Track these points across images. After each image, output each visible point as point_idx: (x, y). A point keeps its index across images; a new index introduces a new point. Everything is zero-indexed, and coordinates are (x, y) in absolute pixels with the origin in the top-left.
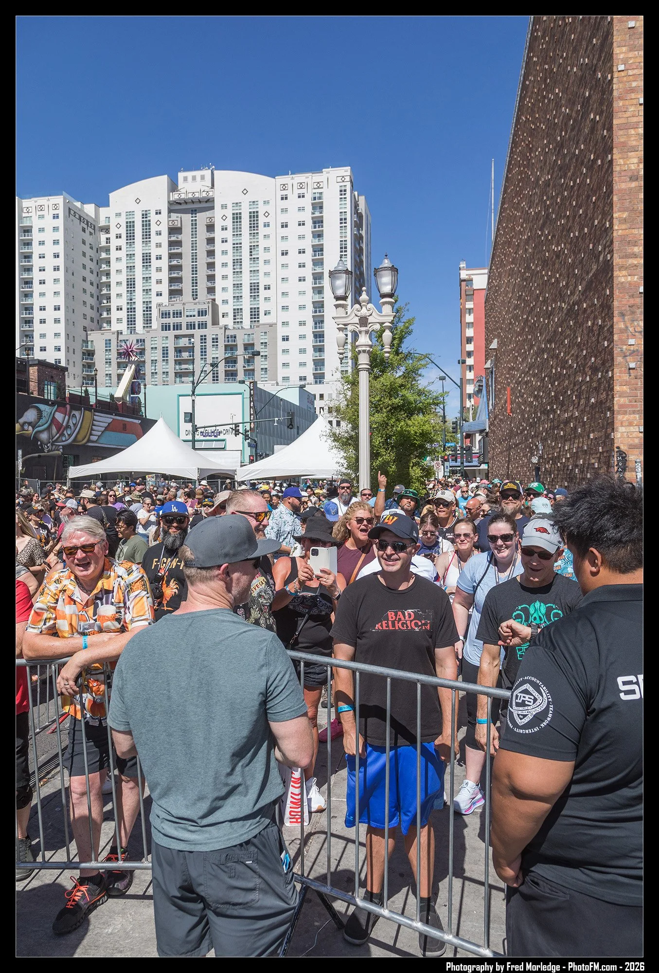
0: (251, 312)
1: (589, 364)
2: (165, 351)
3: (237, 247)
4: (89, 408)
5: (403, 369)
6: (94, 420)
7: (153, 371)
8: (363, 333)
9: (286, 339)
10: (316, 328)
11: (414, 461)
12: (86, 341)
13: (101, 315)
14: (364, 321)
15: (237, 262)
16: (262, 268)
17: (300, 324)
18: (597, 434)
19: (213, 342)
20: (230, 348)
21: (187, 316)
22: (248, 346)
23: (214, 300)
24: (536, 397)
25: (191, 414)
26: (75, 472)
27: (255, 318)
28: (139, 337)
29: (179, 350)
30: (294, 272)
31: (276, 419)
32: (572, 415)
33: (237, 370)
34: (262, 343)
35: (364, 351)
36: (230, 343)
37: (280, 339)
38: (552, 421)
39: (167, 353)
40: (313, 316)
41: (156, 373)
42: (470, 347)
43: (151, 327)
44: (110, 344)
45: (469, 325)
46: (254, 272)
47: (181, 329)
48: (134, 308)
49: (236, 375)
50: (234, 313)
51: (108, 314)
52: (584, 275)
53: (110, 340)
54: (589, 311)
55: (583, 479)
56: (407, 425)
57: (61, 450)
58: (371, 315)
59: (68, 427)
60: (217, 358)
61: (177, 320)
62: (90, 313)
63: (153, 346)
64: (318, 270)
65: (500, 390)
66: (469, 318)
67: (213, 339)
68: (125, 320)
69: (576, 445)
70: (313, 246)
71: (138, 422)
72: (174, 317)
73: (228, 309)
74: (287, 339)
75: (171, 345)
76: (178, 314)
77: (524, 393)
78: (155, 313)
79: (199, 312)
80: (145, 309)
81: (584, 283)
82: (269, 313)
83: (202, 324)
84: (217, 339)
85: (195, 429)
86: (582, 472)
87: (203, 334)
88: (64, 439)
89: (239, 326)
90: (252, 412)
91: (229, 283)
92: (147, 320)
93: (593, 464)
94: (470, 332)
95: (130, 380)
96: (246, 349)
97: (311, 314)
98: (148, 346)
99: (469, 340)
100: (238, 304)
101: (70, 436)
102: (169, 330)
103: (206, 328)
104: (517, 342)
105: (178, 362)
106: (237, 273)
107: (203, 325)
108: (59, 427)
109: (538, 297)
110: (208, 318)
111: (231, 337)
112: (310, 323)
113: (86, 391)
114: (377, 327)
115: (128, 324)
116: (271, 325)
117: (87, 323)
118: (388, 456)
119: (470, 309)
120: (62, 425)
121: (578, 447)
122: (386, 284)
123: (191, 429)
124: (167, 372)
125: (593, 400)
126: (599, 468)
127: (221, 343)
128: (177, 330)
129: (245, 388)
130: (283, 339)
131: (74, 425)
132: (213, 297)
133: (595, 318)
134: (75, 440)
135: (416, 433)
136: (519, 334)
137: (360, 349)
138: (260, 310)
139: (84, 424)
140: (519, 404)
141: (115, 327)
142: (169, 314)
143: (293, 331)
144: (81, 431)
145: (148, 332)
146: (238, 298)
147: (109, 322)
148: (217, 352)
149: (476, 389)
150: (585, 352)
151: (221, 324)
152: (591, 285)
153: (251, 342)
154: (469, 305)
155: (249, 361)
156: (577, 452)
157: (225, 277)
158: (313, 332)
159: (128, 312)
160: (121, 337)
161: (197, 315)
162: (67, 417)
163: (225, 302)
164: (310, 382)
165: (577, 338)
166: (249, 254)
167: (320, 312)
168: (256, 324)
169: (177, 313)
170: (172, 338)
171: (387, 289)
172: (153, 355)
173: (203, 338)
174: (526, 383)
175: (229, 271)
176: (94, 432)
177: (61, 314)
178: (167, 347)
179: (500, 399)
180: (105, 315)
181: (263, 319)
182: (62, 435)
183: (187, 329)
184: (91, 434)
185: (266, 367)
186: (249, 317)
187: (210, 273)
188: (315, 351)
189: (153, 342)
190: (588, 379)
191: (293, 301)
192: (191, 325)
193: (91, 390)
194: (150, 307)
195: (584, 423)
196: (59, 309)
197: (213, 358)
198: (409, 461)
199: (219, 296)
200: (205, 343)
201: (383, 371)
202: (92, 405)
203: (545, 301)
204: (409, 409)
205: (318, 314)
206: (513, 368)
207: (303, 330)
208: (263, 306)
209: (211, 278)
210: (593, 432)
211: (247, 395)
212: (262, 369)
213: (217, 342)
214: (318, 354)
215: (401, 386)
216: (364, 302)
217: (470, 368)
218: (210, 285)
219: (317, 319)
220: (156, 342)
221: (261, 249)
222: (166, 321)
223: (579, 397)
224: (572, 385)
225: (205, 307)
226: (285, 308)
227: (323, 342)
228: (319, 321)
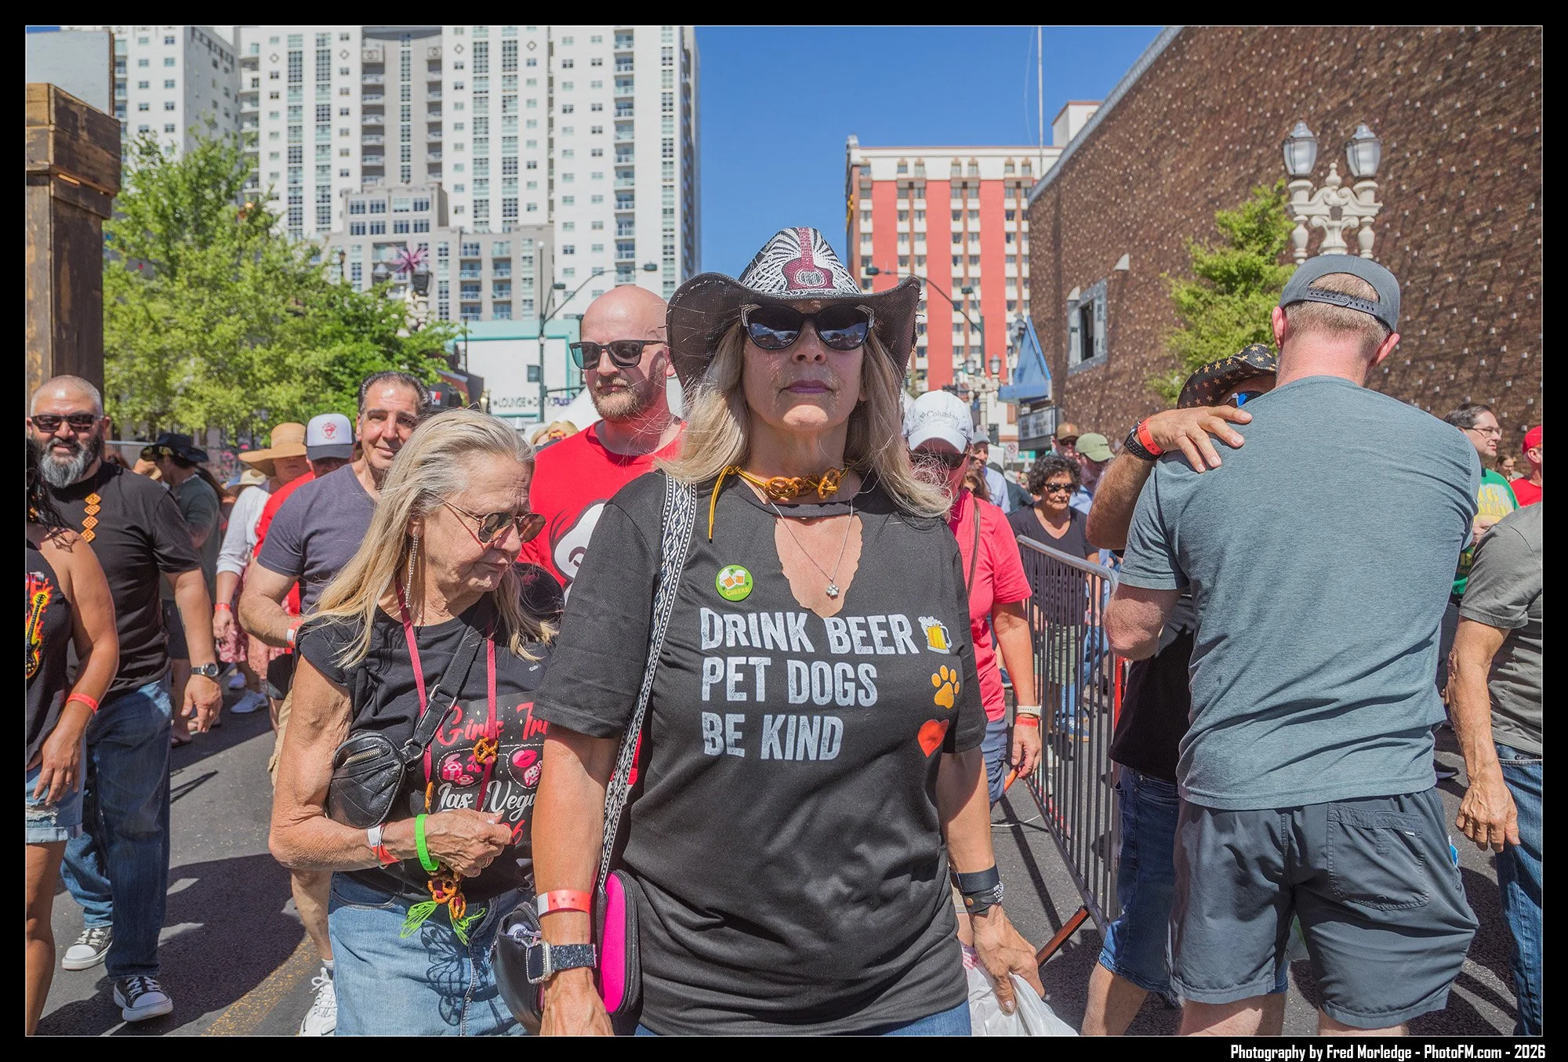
0: (504, 205)
2: (356, 270)
3: (481, 97)
8: (1335, 230)
9: (569, 251)
10: (620, 233)
15: (481, 123)
16: (523, 133)
17: (594, 227)
19: (440, 255)
20: (470, 265)
21: (395, 211)
22: (502, 263)
23: (440, 184)
27: (510, 216)
30: (583, 142)
33: (480, 303)
34: (526, 258)
36: (469, 257)
37: (559, 251)
39: (357, 273)
40: (617, 215)
43: (330, 228)
46: (510, 139)
47: (384, 233)
48: (301, 197)
49: (480, 310)
50: (475, 206)
58: (1346, 204)
60: (448, 282)
61: (378, 217)
64: (625, 138)
66: (866, 226)
67: (440, 250)
70: (616, 100)
72: (372, 213)
73: (466, 199)
74: (572, 252)
75: (366, 258)
76: (378, 207)
78: (337, 205)
79: (416, 204)
80: (320, 198)
82: (535, 208)
83: (420, 224)
84: (447, 249)
87: (423, 241)
89: (484, 228)
91: (467, 157)
92: (324, 218)
94: (866, 249)
96: (496, 267)
97: (613, 211)
100: (481, 191)
102: (364, 233)
103: (427, 231)
106: (481, 141)
107: (422, 227)
110: (431, 215)
111: (471, 247)
112: (611, 225)
115: (290, 225)
116: (540, 228)
119: (866, 212)
122: (1367, 162)
127: (455, 257)
128: (378, 233)
130: (566, 252)
132: (438, 180)
138: (520, 202)
142: (364, 207)
143: (583, 238)
145: (325, 237)
146: (481, 182)
148: (446, 272)
151: (452, 225)
153: (505, 255)
155: (502, 285)
157: (459, 147)
158: (617, 241)
159: (290, 203)
161: (411, 207)
163: (459, 188)
166: (500, 109)
167: (627, 207)
168: (513, 225)
169: (377, 205)
170: (368, 249)
171: (1368, 169)
173: (423, 247)
175: (467, 136)
178: (357, 262)
181: (524, 218)
183: (396, 232)
185: (531, 297)
186: (501, 213)
187: (434, 139)
188: (619, 271)
189: (335, 255)
191: (584, 188)
192: (401, 225)
194: (329, 196)
197: (440, 282)
199: (449, 178)
205: (624, 210)
207: (598, 237)
208: (524, 197)
209: (435, 148)
212: (525, 301)
213: (447, 255)
216: (1335, 184)
218: (432, 159)
219: (622, 219)
221: (521, 101)
222: (358, 218)
225: (425, 196)
226: (568, 200)
227: (633, 256)
228: (626, 222)
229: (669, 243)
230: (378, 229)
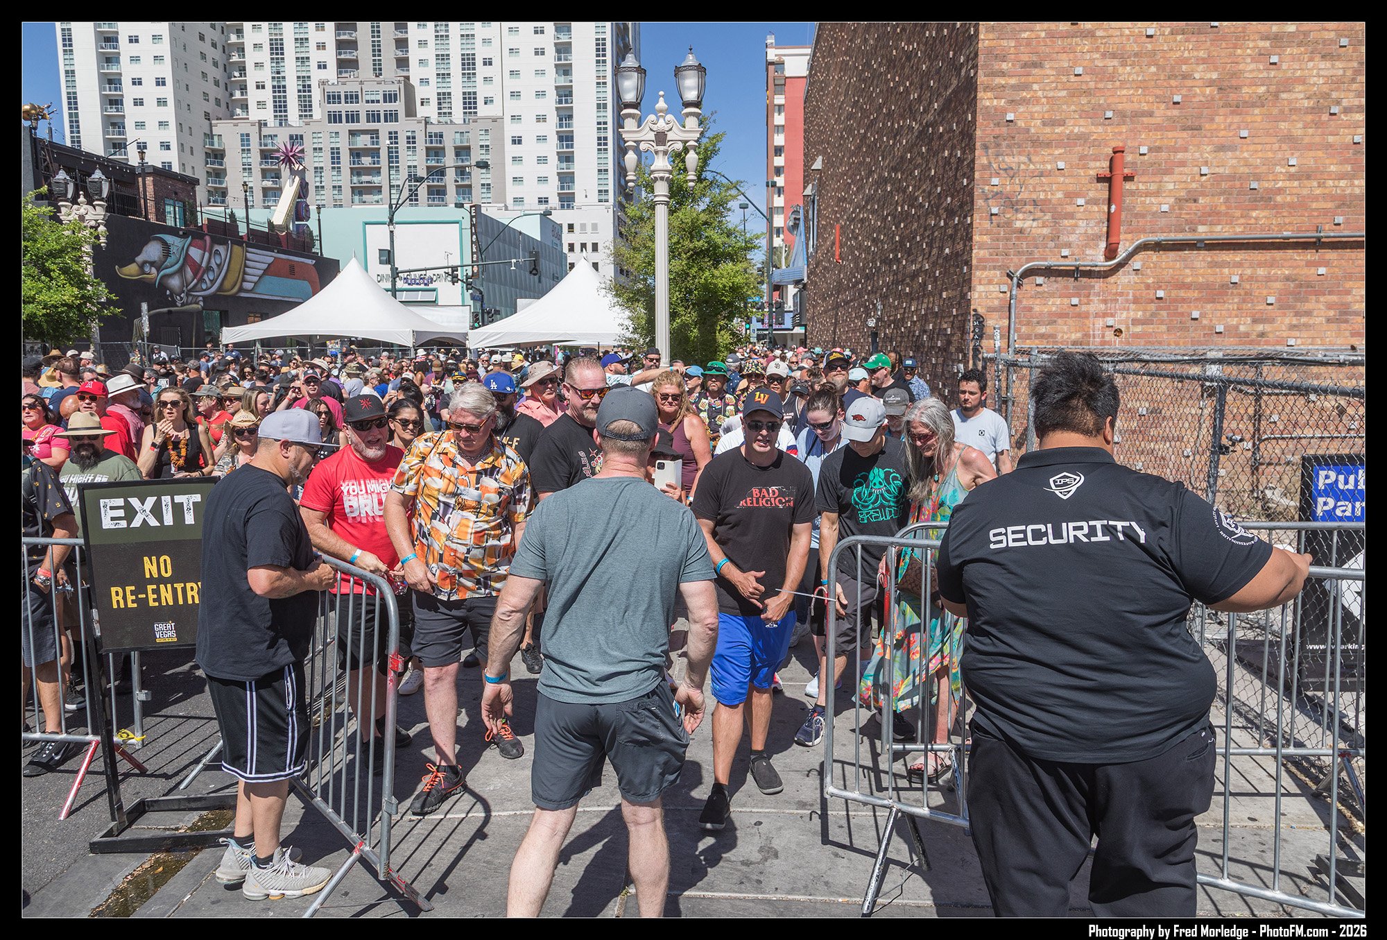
0: (464, 98)
1: (944, 205)
2: (335, 155)
4: (239, 241)
5: (707, 200)
6: (247, 259)
7: (318, 184)
8: (661, 155)
9: (517, 141)
10: (561, 126)
11: (722, 323)
12: (210, 136)
13: (231, 95)
14: (661, 138)
16: (479, 31)
17: (538, 120)
18: (951, 293)
19: (409, 143)
20: (435, 152)
21: (367, 102)
22: (462, 151)
23: (407, 78)
24: (875, 241)
25: (389, 251)
26: (231, 335)
27: (470, 108)
28: (294, 133)
29: (356, 154)
30: (527, 41)
31: (514, 261)
32: (921, 268)
33: (445, 186)
34: (482, 146)
35: (662, 178)
36: (434, 145)
37: (508, 141)
38: (896, 273)
39: (339, 158)
40: (557, 109)
41: (323, 187)
42: (779, 161)
43: (311, 116)
44: (248, 140)
45: (779, 128)
46: (467, 37)
47: (358, 122)
48: (284, 87)
49: (444, 193)
50: (439, 99)
51: (242, 94)
52: (942, 90)
53: (248, 135)
54: (946, 137)
55: (933, 347)
56: (713, 275)
57: (201, 303)
58: (671, 130)
59: (209, 268)
60: (415, 167)
61: (352, 107)
62: (215, 92)
63: (315, 146)
65: (824, 227)
66: (779, 119)
67: (408, 138)
68: (270, 105)
69: (925, 306)
71: (311, 262)
72: (346, 102)
73: (430, 92)
74: (520, 142)
75: (343, 144)
76: (352, 98)
77: (858, 235)
78: (316, 95)
79: (385, 95)
80: (301, 88)
81: (941, 100)
82: (491, 101)
83: (391, 115)
84: (414, 138)
85: (395, 274)
86: (931, 339)
87: (393, 130)
88: (204, 287)
89: (447, 119)
90: (474, 250)
91: (430, 53)
92: (305, 106)
93: (945, 329)
94: (779, 140)
95: (293, 200)
96: (457, 154)
97: (554, 105)
98: (308, 145)
99: (778, 151)
100: (444, 85)
101: (213, 282)
102: (341, 122)
103: (396, 120)
104: (850, 165)
105: (356, 172)
106: (441, 38)
107: (392, 117)
108: (196, 268)
109: (881, 108)
110: (399, 106)
111: (436, 136)
112: (553, 119)
113: (232, 216)
114: (679, 146)
115: (275, 111)
116: (494, 120)
117: (210, 107)
118: (689, 316)
119: (780, 106)
120: (200, 266)
121: (928, 308)
122: (690, 89)
123: (390, 273)
124: (340, 187)
125: (947, 251)
126: (952, 335)
127: (421, 144)
128: (353, 122)
129: (464, 215)
130: (514, 142)
131: (218, 266)
132: (405, 74)
133: (953, 148)
134: (220, 288)
135: (725, 286)
136: (853, 154)
137: (656, 175)
138: (478, 96)
139: (232, 266)
140: (851, 248)
141: (255, 114)
142: (339, 97)
143: (528, 129)
144: (229, 276)
145: (307, 124)
146: (443, 76)
147: (245, 107)
148: (415, 158)
149: (791, 223)
150: (939, 189)
151: (419, 115)
152: (950, 103)
153: (465, 144)
154: (779, 100)
155: (461, 171)
156: (926, 314)
157: (422, 43)
158: (557, 132)
159: (274, 92)
160: (265, 131)
161: (382, 101)
162: (207, 255)
163: (424, 81)
164: (553, 206)
165: (930, 169)
167: (566, 102)
168: (472, 117)
169: (351, 96)
170: (344, 136)
171: (691, 95)
172: (316, 159)
173: (393, 136)
174: (862, 221)
175: (429, 34)
176: (247, 277)
177: (168, 92)
178: (338, 148)
179: (825, 240)
180: (238, 95)
181: (482, 110)
182: (201, 280)
183: (368, 121)
184: (244, 280)
185: (488, 181)
186: (462, 106)
188: (560, 160)
189: (315, 140)
190: (942, 223)
191: (527, 84)
192: (373, 115)
193: (240, 213)
194: (309, 86)
195: (936, 279)
196: (164, 84)
197: (409, 167)
198: (715, 323)
199: (415, 73)
200: (397, 143)
201: (681, 203)
202: (242, 237)
203: (890, 114)
204: (715, 255)
205: (564, 105)
206: (844, 200)
207: (542, 129)
208: (482, 91)
209: (401, 44)
210: (946, 290)
211: (467, 223)
212: (483, 185)
213: (414, 143)
214: (564, 165)
215: (706, 223)
216: (661, 111)
217: (780, 191)
218: (400, 54)
219: (563, 113)
220: (320, 140)
222: (334, 107)
223: (930, 245)
224: (922, 230)
225: (394, 88)
226: (515, 95)
227: (572, 147)
228: (565, 116)
229: (602, 135)
230: (353, 117)
